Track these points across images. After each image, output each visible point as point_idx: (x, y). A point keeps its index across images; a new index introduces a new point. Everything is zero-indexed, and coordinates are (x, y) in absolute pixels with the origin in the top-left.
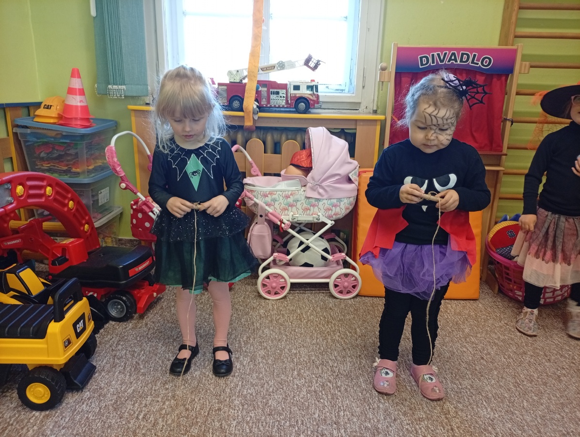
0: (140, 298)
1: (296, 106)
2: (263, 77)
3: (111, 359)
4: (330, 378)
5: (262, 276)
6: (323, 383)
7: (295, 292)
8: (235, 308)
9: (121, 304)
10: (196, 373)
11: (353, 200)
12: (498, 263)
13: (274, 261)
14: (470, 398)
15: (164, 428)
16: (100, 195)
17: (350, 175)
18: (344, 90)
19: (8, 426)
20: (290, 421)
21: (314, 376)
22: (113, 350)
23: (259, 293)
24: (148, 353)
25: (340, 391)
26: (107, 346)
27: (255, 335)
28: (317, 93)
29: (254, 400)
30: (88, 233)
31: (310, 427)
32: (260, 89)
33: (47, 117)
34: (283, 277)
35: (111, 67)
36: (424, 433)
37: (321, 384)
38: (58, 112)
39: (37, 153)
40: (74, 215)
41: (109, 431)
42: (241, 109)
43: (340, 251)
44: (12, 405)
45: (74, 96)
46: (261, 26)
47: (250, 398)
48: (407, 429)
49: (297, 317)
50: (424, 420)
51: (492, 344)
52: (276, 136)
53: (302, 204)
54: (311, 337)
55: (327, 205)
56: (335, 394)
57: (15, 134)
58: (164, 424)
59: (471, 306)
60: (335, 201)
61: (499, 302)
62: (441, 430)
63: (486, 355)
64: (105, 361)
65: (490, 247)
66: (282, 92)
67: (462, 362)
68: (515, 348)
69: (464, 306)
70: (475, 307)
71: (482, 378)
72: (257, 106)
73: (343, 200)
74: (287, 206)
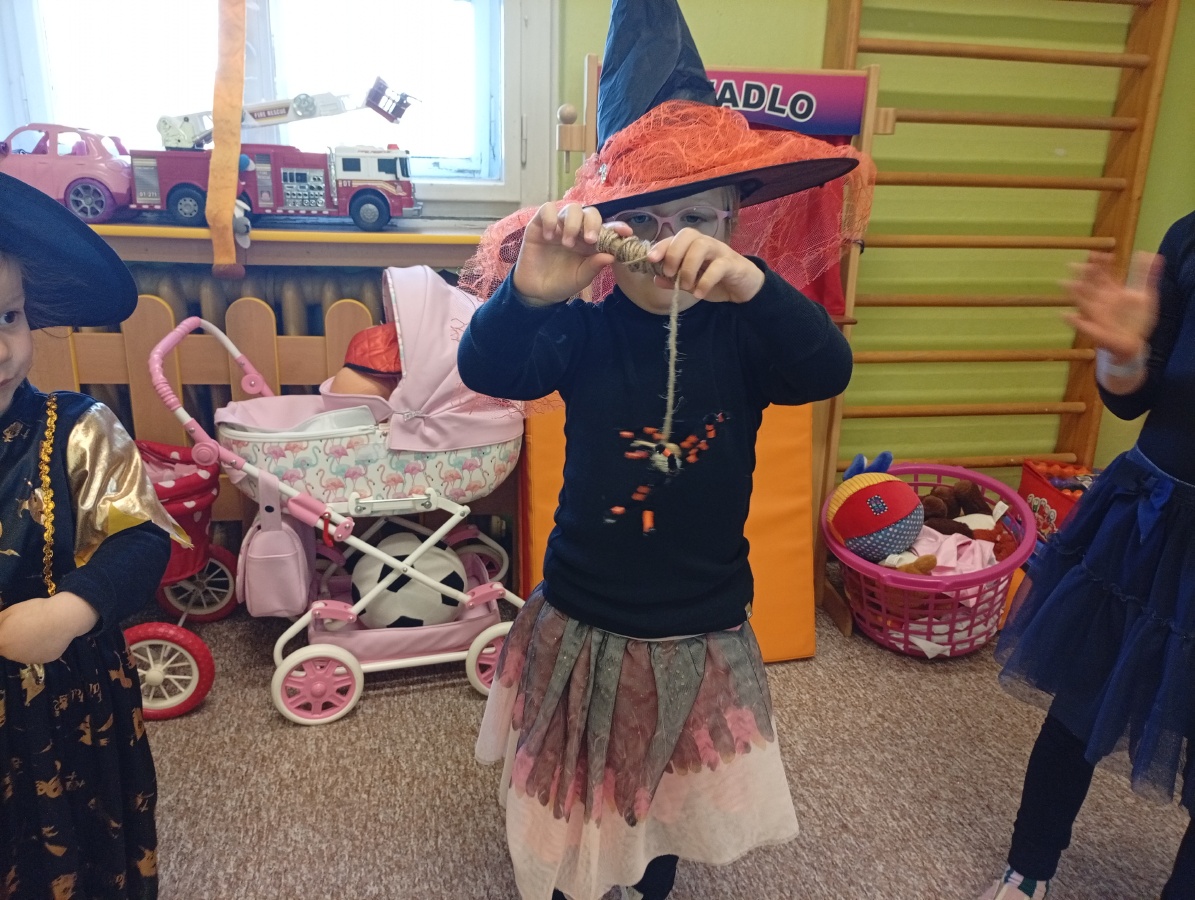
1: (354, 212)
2: (259, 136)
5: (284, 666)
7: (379, 692)
8: (210, 766)
11: (513, 449)
12: (852, 571)
13: (318, 621)
18: (479, 172)
27: (263, 851)
28: (406, 179)
32: (252, 166)
34: (341, 664)
42: (202, 222)
43: (492, 575)
49: (383, 773)
51: (860, 780)
52: (310, 289)
53: (384, 467)
54: (421, 830)
55: (447, 468)
59: (800, 678)
61: (857, 657)
63: (852, 815)
65: (831, 534)
66: (314, 175)
67: (801, 845)
68: (911, 785)
69: (787, 680)
70: (810, 679)
71: (853, 888)
72: (246, 211)
73: (488, 450)
74: (340, 478)
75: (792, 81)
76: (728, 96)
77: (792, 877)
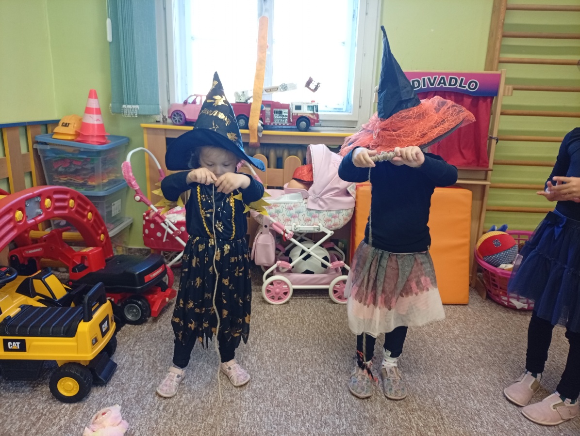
0: (154, 303)
1: (298, 125)
2: (266, 97)
3: (130, 358)
4: (331, 375)
5: (266, 282)
6: (325, 379)
7: (297, 297)
9: (136, 307)
10: (209, 370)
11: (350, 212)
12: (485, 270)
13: (277, 269)
14: (459, 391)
15: (183, 417)
16: (113, 208)
17: (348, 189)
18: (342, 109)
19: (41, 416)
20: (296, 412)
21: (316, 373)
22: (131, 350)
23: (263, 298)
24: (163, 353)
25: (341, 386)
26: (126, 346)
28: (317, 113)
29: (263, 394)
30: (103, 243)
31: (314, 417)
32: (264, 108)
33: (65, 134)
34: (286, 284)
35: (125, 88)
36: (417, 421)
37: (323, 379)
38: (75, 130)
39: (56, 168)
40: (92, 226)
41: (133, 420)
42: (246, 127)
43: (339, 259)
44: (44, 398)
45: (91, 115)
46: (265, 52)
47: (259, 391)
48: (402, 418)
49: (300, 320)
50: (417, 411)
51: (480, 344)
52: (279, 152)
53: (305, 215)
54: (313, 338)
55: (327, 217)
56: (337, 388)
57: (35, 150)
58: (183, 414)
59: (460, 311)
60: (334, 213)
61: (487, 306)
62: (432, 419)
63: (474, 354)
64: (124, 360)
65: (478, 256)
66: (285, 112)
67: (452, 360)
68: (501, 348)
69: (455, 311)
70: (465, 311)
71: (470, 374)
72: (262, 124)
73: (342, 211)
74: (290, 217)
75: (469, 76)
76: (442, 81)
77: (447, 368)
